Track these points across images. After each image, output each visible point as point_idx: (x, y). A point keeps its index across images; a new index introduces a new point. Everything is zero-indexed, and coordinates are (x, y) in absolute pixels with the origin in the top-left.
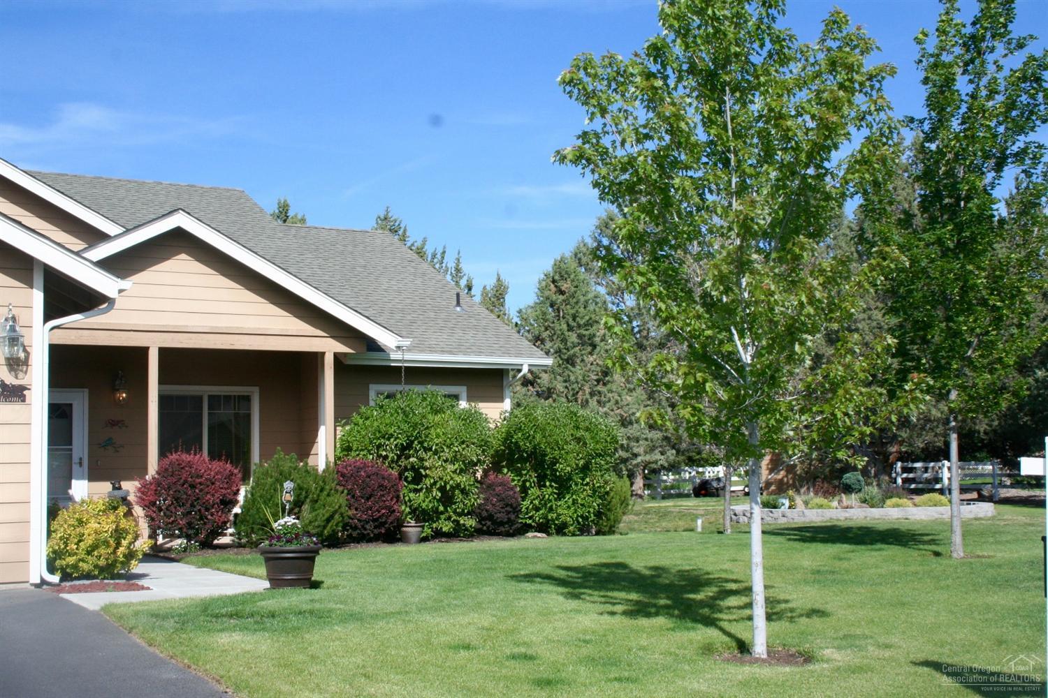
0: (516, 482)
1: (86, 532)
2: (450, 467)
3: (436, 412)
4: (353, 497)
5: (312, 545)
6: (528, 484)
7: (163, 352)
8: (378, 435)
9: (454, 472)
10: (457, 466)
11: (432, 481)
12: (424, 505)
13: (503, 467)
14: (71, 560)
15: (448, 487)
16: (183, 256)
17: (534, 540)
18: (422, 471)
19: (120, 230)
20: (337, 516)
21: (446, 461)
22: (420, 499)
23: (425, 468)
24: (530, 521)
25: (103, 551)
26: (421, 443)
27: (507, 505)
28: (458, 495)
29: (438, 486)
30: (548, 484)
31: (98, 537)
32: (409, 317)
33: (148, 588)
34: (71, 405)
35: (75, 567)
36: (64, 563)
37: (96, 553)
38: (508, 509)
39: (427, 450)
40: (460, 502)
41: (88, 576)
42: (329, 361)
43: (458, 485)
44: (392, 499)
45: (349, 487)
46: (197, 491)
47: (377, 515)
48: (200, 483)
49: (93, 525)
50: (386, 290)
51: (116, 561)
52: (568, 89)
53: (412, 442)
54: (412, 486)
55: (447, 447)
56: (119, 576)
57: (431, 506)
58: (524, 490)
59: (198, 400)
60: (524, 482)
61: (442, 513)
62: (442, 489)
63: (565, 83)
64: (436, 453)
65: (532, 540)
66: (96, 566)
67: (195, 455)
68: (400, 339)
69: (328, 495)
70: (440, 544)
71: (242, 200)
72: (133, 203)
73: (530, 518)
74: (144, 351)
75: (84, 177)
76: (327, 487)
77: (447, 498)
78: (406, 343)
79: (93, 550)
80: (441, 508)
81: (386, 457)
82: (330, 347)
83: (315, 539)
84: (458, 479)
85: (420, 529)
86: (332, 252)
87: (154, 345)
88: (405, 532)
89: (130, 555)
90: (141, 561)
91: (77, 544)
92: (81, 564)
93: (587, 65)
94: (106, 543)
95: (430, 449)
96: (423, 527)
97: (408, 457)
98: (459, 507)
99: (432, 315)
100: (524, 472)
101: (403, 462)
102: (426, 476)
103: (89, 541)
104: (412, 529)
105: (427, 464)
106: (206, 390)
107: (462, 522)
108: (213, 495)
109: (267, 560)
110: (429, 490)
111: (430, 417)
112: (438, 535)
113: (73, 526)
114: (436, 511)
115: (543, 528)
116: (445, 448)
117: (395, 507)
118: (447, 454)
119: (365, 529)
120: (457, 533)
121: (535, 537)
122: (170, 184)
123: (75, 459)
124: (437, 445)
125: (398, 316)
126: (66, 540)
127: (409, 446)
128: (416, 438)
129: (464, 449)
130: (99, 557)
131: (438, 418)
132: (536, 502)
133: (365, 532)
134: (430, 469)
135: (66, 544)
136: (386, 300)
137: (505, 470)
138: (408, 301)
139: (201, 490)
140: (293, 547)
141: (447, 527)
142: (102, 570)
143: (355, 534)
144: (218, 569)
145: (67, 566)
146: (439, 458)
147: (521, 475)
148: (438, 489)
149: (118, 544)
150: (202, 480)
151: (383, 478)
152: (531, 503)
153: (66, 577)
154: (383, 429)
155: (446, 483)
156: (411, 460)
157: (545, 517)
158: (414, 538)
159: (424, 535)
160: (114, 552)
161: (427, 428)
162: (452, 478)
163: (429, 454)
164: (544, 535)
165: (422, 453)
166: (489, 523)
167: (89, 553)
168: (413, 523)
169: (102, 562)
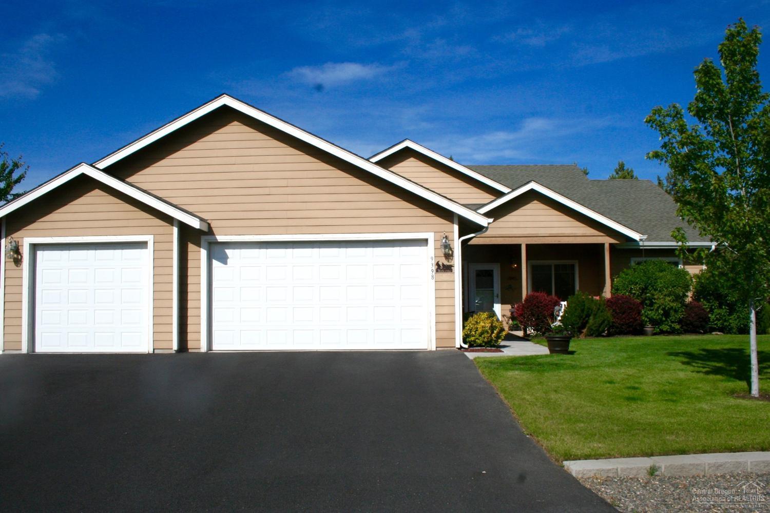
0: (707, 306)
1: (479, 327)
2: (668, 299)
3: (661, 271)
4: (616, 313)
5: (567, 335)
6: (713, 307)
7: (528, 246)
8: (631, 283)
9: (670, 301)
10: (671, 298)
11: (658, 305)
12: (655, 317)
13: (701, 298)
14: (473, 339)
15: (667, 308)
16: (535, 202)
17: (717, 336)
18: (653, 300)
19: (509, 190)
20: (606, 322)
21: (665, 295)
22: (652, 314)
23: (655, 299)
24: (715, 326)
25: (486, 335)
26: (652, 286)
27: (700, 318)
28: (672, 312)
29: (661, 308)
30: (724, 307)
31: (484, 329)
32: (653, 224)
33: (503, 352)
34: (492, 271)
35: (474, 341)
36: (470, 339)
37: (483, 336)
38: (701, 320)
39: (656, 290)
40: (674, 316)
41: (480, 345)
42: (607, 247)
43: (672, 307)
44: (636, 314)
45: (614, 308)
46: (540, 309)
47: (627, 321)
48: (541, 306)
49: (482, 324)
50: (643, 210)
51: (492, 340)
52: (650, 125)
53: (648, 286)
54: (649, 308)
55: (666, 288)
56: (494, 346)
57: (658, 317)
58: (712, 311)
59: (549, 267)
60: (712, 306)
61: (665, 321)
62: (664, 309)
63: (648, 122)
64: (660, 291)
65: (715, 336)
66: (483, 342)
67: (541, 292)
68: (642, 236)
69: (602, 312)
70: (664, 337)
71: (575, 171)
72: (522, 176)
73: (715, 324)
74: (519, 246)
75: (503, 166)
76: (601, 308)
77: (666, 314)
78: (645, 237)
79: (482, 335)
80: (664, 319)
81: (635, 294)
82: (607, 241)
83: (570, 332)
84: (672, 304)
85: (653, 329)
86: (619, 192)
87: (523, 243)
88: (645, 330)
89: (498, 337)
90: (503, 340)
91: (475, 332)
92: (477, 340)
93: (658, 112)
94: (487, 332)
95: (657, 290)
96: (654, 328)
97: (646, 293)
98: (673, 318)
99: (666, 222)
100: (711, 301)
101: (643, 296)
102: (655, 303)
103: (480, 330)
104: (649, 328)
105: (656, 297)
106: (553, 262)
107: (673, 326)
108: (547, 312)
109: (548, 341)
110: (657, 310)
111: (657, 273)
112: (662, 332)
113: (474, 324)
114: (661, 320)
115: (722, 330)
116: (664, 289)
117: (638, 318)
118: (665, 292)
119: (623, 328)
120: (672, 332)
121: (717, 334)
122: (542, 166)
123: (495, 295)
124: (660, 287)
125: (647, 223)
126: (471, 330)
127: (646, 288)
128: (650, 284)
129: (675, 289)
130: (484, 338)
131: (661, 274)
132: (718, 316)
133: (622, 330)
134: (657, 299)
135: (471, 332)
136: (642, 215)
137: (702, 300)
138: (655, 215)
139: (542, 309)
140: (557, 336)
141: (665, 328)
142: (486, 343)
143: (618, 330)
144: (542, 345)
145: (471, 341)
146: (662, 294)
147: (709, 302)
148: (661, 309)
149: (493, 332)
150: (542, 304)
151: (631, 304)
152: (715, 317)
153: (471, 346)
154: (633, 279)
155: (665, 307)
156: (648, 295)
157: (723, 324)
158: (650, 333)
159: (655, 331)
160: (491, 336)
161: (656, 279)
162: (669, 304)
163: (657, 292)
164: (722, 333)
165: (653, 291)
166: (691, 327)
167: (480, 336)
168: (650, 326)
169: (486, 340)
